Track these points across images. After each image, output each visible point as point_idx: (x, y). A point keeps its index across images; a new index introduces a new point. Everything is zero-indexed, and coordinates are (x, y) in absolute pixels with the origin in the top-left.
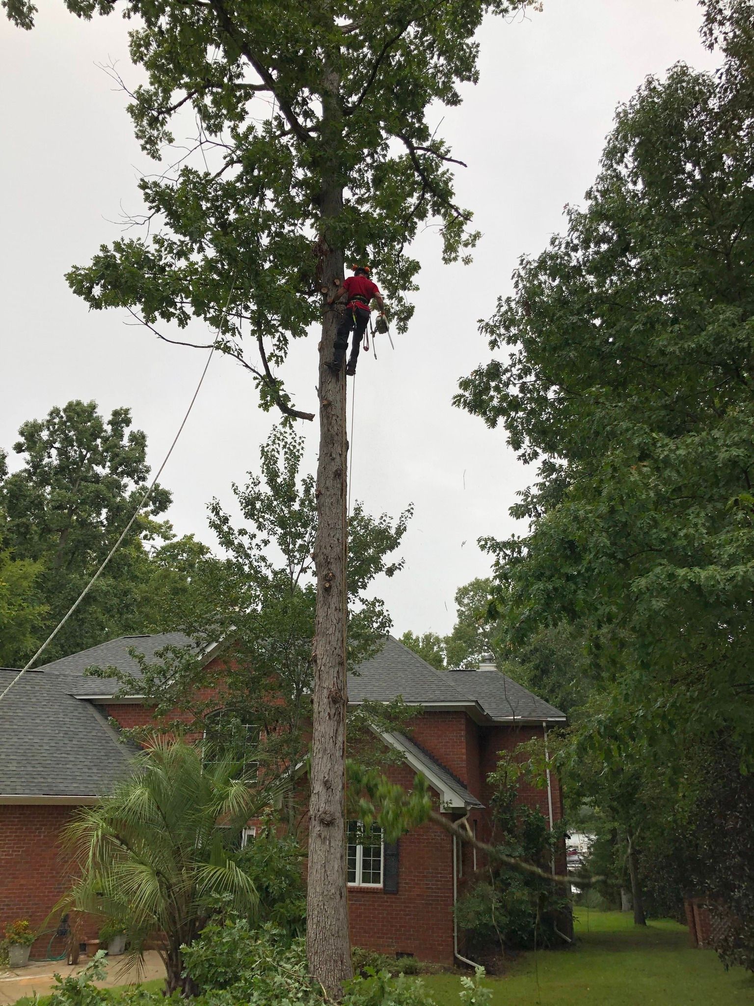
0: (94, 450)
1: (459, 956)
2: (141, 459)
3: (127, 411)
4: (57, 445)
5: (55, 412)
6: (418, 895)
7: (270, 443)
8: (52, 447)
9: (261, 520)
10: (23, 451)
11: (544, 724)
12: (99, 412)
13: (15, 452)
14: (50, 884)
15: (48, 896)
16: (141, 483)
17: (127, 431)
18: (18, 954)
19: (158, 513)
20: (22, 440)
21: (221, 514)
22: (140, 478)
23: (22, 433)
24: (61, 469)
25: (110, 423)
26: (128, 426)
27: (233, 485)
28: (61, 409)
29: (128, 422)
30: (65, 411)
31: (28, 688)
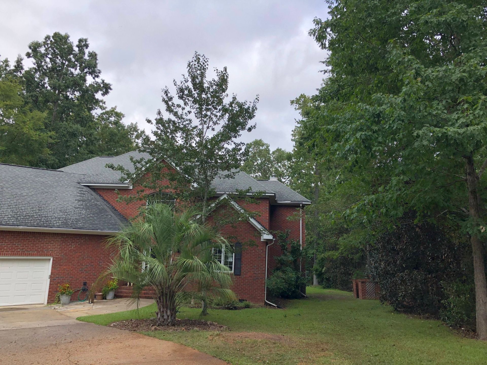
0: (69, 61)
1: (267, 301)
2: (95, 66)
3: (86, 40)
4: (50, 56)
5: (48, 38)
6: (249, 276)
7: (193, 60)
8: (47, 57)
9: (187, 100)
10: (31, 57)
11: (301, 205)
12: (71, 39)
13: (26, 57)
14: (77, 269)
15: (77, 274)
16: (96, 78)
17: (87, 51)
18: (64, 299)
19: (104, 95)
20: (30, 51)
21: (169, 95)
22: (95, 76)
23: (30, 48)
24: (53, 69)
25: (78, 46)
26: (87, 48)
27: (174, 81)
28: (51, 36)
29: (87, 46)
30: (53, 37)
31: (57, 179)
